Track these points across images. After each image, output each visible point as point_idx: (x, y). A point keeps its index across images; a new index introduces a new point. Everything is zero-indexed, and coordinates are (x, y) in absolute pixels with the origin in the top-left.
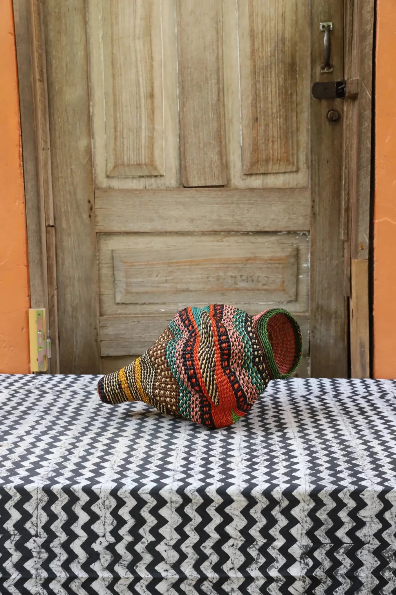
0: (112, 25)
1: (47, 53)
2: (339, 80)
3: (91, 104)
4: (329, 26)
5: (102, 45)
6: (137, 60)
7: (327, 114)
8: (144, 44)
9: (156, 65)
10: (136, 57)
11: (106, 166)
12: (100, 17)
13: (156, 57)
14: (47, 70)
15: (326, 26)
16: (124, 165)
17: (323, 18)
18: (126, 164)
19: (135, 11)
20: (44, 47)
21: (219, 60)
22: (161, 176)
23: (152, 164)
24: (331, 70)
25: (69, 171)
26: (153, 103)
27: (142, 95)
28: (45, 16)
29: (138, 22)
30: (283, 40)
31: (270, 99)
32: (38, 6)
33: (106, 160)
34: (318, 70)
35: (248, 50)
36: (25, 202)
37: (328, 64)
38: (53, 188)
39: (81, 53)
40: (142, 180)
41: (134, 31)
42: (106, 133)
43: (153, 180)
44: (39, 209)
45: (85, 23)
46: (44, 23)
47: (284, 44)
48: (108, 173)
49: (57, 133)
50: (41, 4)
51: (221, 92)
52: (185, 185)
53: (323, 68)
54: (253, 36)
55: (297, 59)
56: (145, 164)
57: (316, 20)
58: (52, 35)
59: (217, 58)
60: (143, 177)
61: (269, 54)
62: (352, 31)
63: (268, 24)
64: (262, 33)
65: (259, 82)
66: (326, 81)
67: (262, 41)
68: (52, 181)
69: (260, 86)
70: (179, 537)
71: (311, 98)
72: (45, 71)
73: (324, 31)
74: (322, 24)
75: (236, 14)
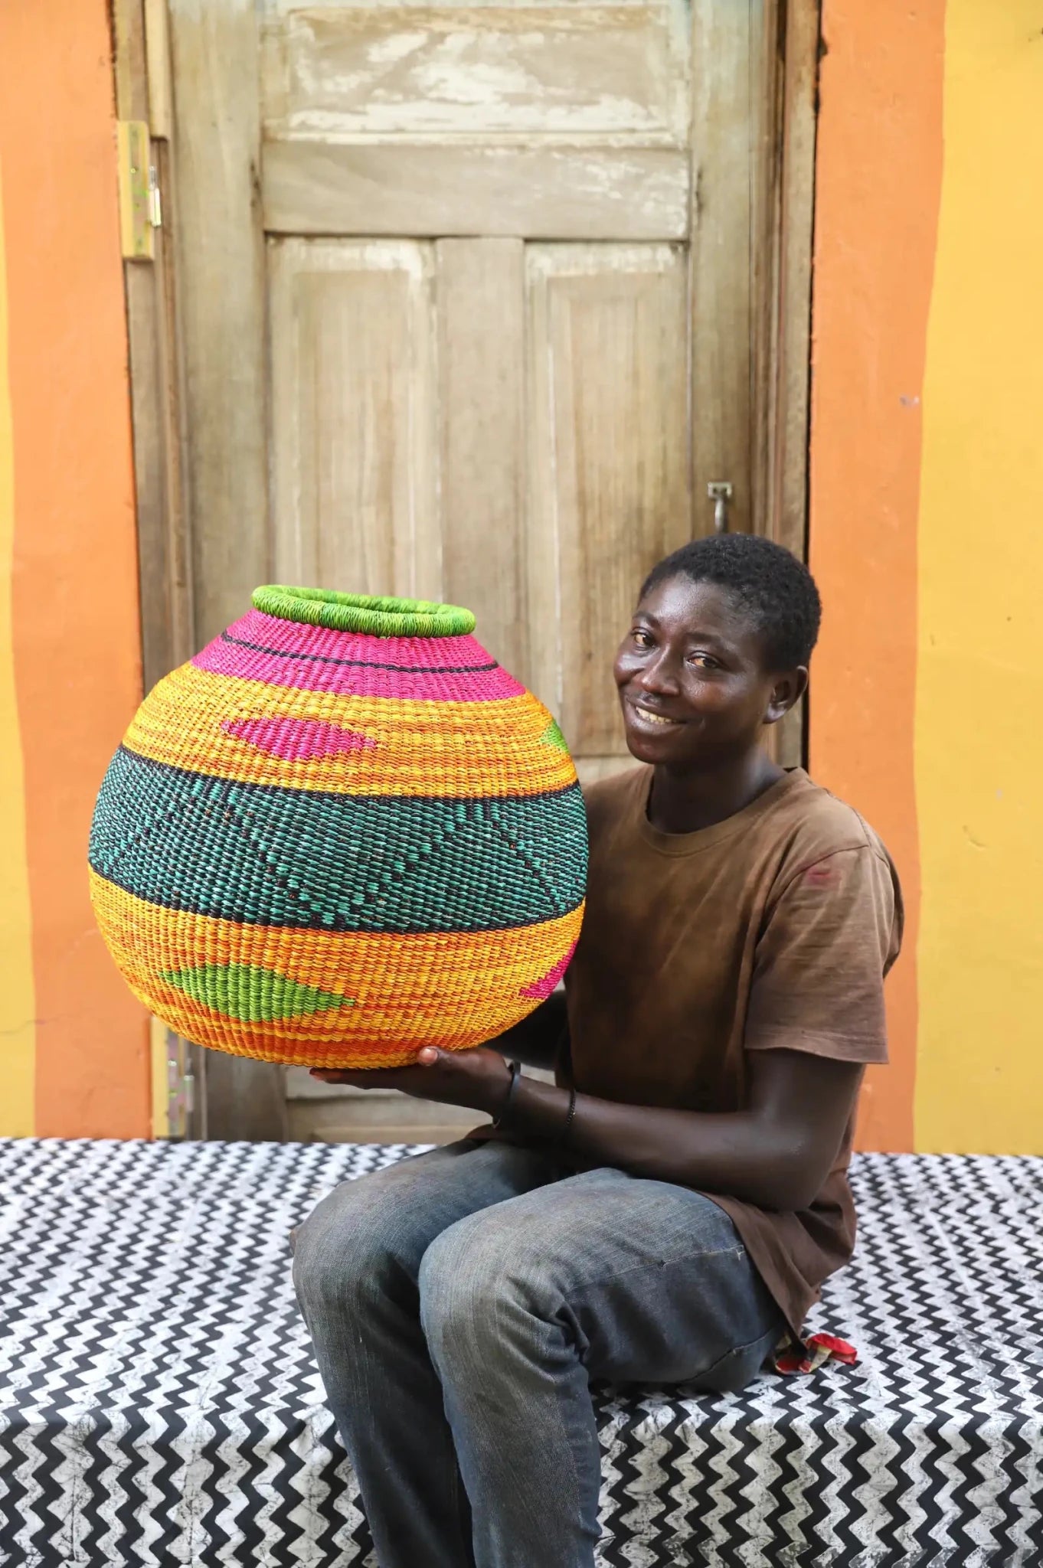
0: (317, 482)
1: (194, 530)
4: (725, 490)
5: (297, 514)
6: (363, 546)
8: (378, 514)
9: (399, 552)
10: (363, 539)
12: (295, 463)
13: (401, 538)
14: (194, 561)
15: (719, 490)
17: (713, 475)
19: (362, 457)
20: (187, 520)
21: (519, 543)
28: (192, 466)
29: (367, 473)
30: (640, 512)
31: (614, 619)
32: (180, 450)
35: (574, 528)
39: (256, 532)
41: (360, 491)
45: (267, 474)
46: (190, 475)
47: (641, 519)
50: (185, 446)
51: (522, 604)
54: (583, 501)
57: (700, 478)
58: (203, 495)
59: (516, 541)
61: (613, 536)
62: (765, 507)
63: (613, 483)
64: (600, 499)
65: (594, 587)
67: (601, 512)
69: (596, 594)
70: (323, 1554)
72: (188, 565)
73: (714, 500)
74: (711, 486)
75: (553, 464)
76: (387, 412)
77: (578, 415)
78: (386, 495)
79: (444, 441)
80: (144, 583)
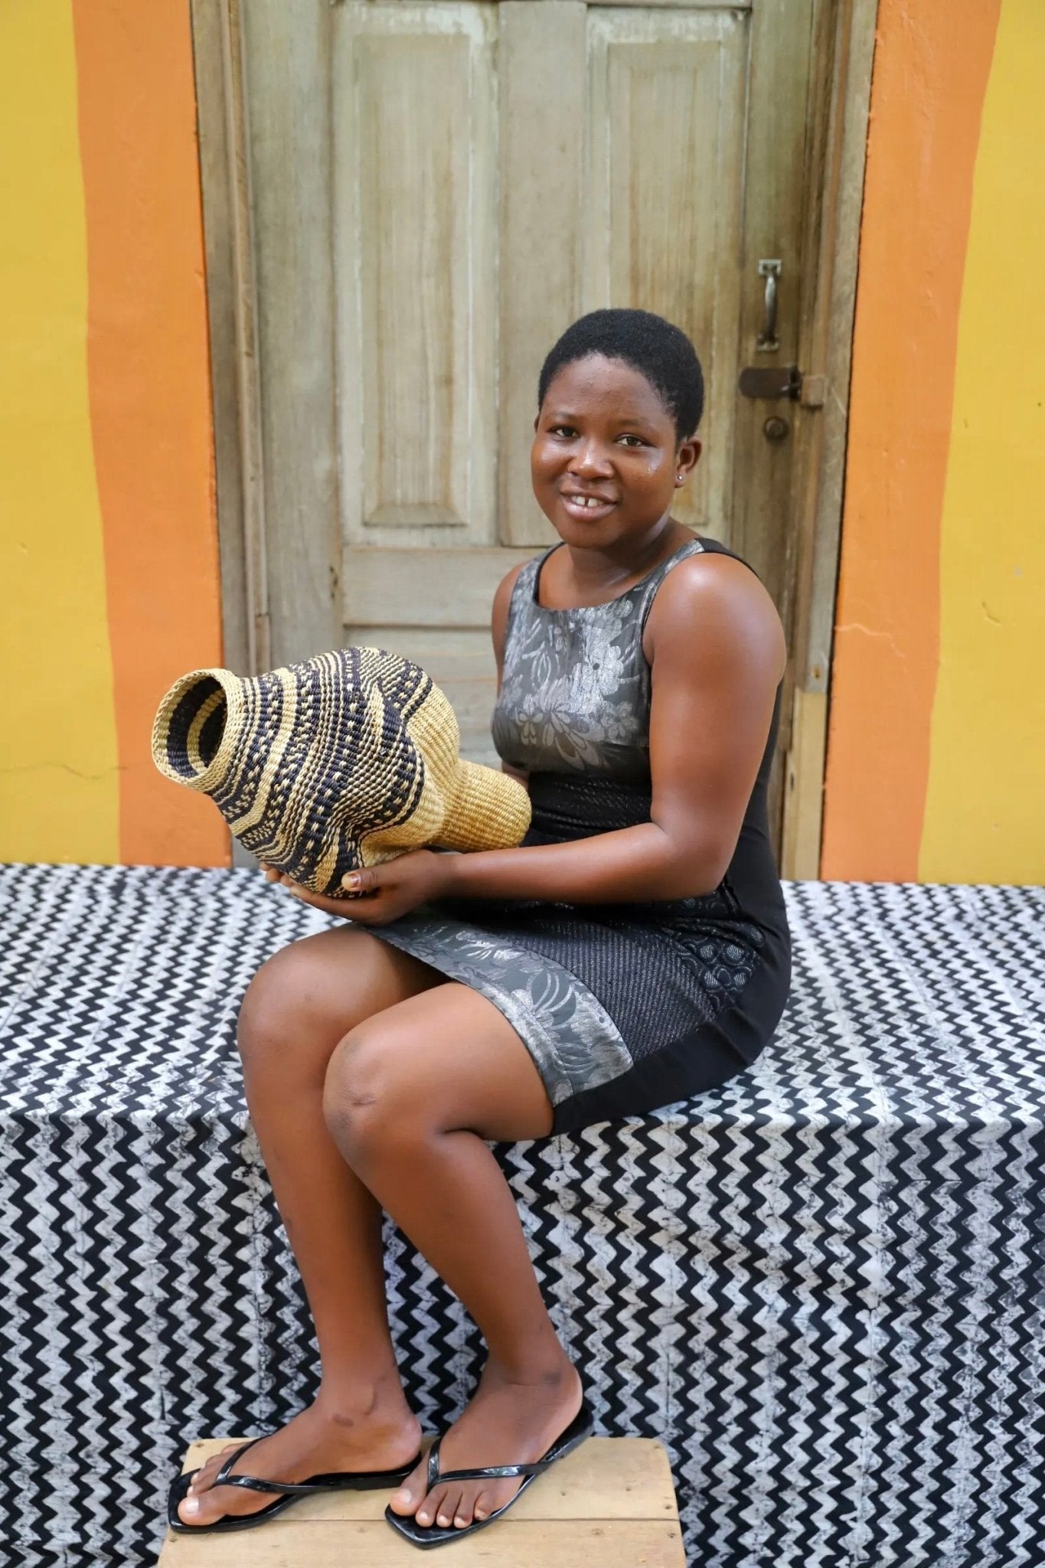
0: (378, 253)
1: (260, 300)
2: (789, 365)
3: (338, 391)
4: (775, 268)
5: (359, 285)
6: (422, 315)
7: (766, 423)
8: (437, 287)
9: (458, 325)
10: (422, 309)
11: (363, 505)
12: (357, 234)
13: (459, 310)
14: (260, 331)
15: (770, 267)
16: (393, 504)
17: (764, 252)
18: (399, 502)
19: (422, 226)
20: (255, 293)
22: (463, 525)
23: (446, 503)
24: (776, 346)
25: (296, 515)
26: (450, 395)
27: (431, 379)
28: (258, 232)
29: (427, 245)
30: (691, 287)
33: (363, 496)
34: (751, 345)
36: (220, 576)
37: (770, 336)
38: (267, 546)
39: (321, 302)
40: (428, 532)
41: (419, 263)
42: (363, 444)
43: (448, 532)
44: (244, 588)
45: (331, 245)
46: (256, 245)
47: (691, 294)
48: (367, 518)
49: (275, 445)
50: (251, 214)
52: (506, 542)
53: (761, 342)
54: (635, 276)
55: (715, 322)
56: (435, 504)
57: (751, 256)
58: (269, 266)
60: (429, 526)
63: (665, 259)
64: (653, 273)
66: (765, 366)
67: (653, 288)
68: (266, 533)
70: (683, 1170)
71: (737, 395)
72: (256, 335)
73: (765, 278)
74: (762, 262)
75: (607, 236)
76: (446, 182)
77: (633, 188)
78: (445, 264)
79: (503, 214)
80: (214, 351)
